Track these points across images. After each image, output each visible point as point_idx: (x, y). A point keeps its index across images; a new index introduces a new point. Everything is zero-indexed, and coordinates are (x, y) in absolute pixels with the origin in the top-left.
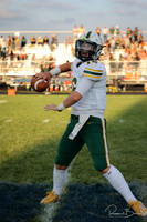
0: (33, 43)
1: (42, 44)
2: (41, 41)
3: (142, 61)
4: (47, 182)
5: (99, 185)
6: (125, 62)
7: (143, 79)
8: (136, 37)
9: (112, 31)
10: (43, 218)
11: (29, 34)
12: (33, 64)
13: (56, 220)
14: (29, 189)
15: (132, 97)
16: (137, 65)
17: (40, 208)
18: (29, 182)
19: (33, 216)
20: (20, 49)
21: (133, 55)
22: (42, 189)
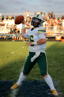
0: (7, 19)
1: (11, 19)
2: (11, 18)
3: (54, 26)
4: (13, 80)
5: (36, 81)
6: (47, 27)
7: (55, 34)
8: (52, 16)
9: (42, 13)
10: (11, 95)
11: (5, 15)
12: (7, 28)
13: (17, 96)
14: (5, 83)
15: (50, 42)
16: (52, 28)
17: (10, 91)
18: (5, 80)
19: (7, 94)
20: (1, 21)
21: (51, 24)
22: (11, 82)
